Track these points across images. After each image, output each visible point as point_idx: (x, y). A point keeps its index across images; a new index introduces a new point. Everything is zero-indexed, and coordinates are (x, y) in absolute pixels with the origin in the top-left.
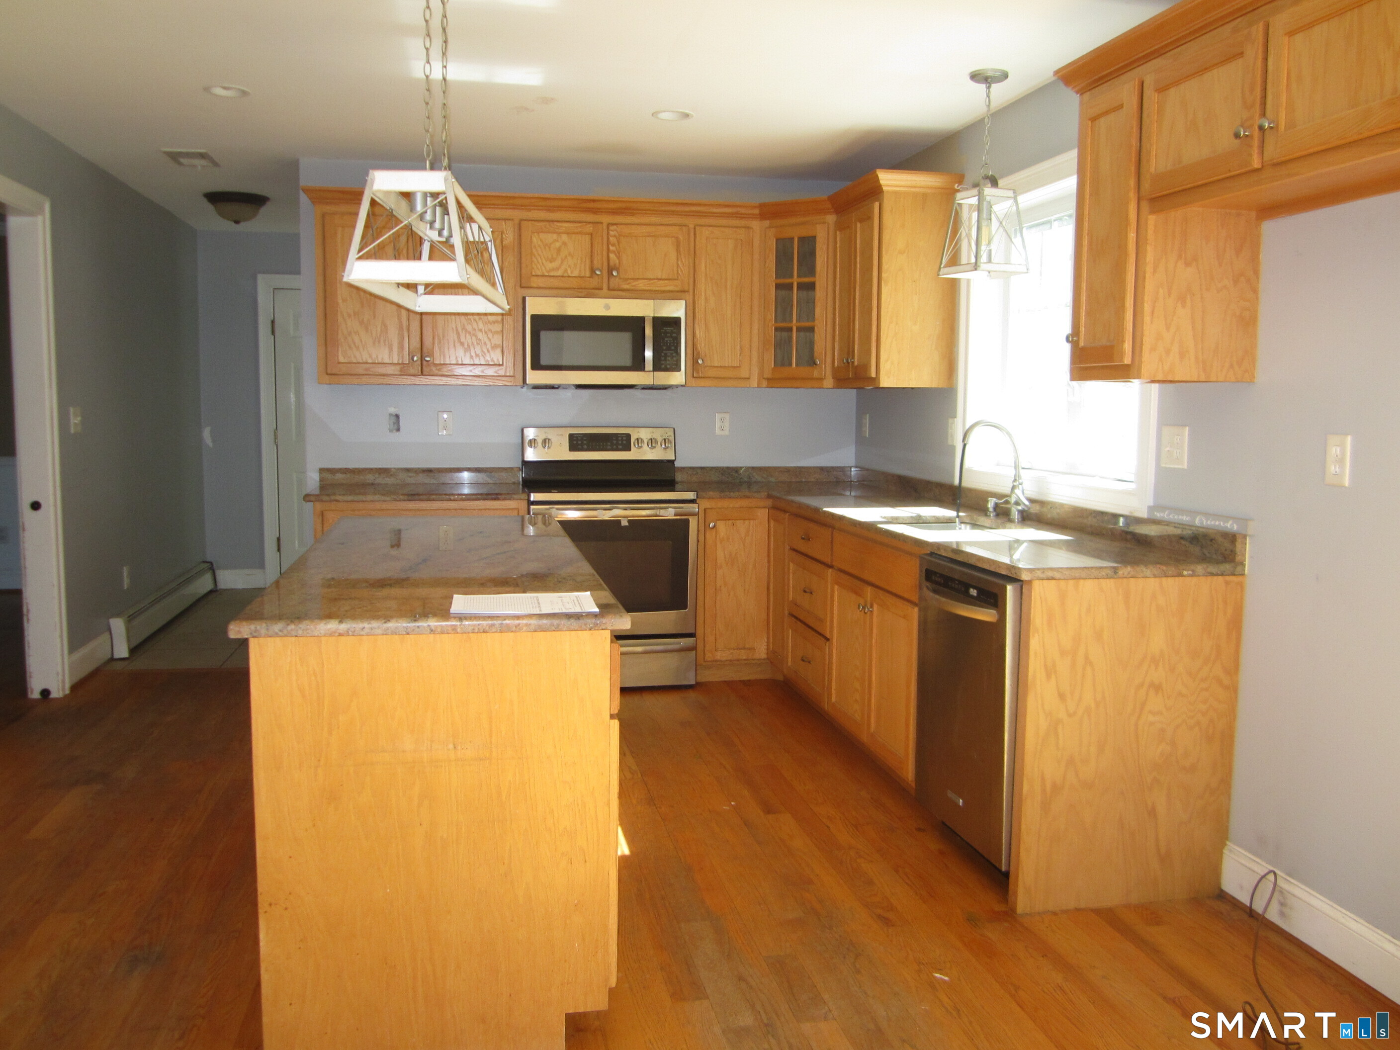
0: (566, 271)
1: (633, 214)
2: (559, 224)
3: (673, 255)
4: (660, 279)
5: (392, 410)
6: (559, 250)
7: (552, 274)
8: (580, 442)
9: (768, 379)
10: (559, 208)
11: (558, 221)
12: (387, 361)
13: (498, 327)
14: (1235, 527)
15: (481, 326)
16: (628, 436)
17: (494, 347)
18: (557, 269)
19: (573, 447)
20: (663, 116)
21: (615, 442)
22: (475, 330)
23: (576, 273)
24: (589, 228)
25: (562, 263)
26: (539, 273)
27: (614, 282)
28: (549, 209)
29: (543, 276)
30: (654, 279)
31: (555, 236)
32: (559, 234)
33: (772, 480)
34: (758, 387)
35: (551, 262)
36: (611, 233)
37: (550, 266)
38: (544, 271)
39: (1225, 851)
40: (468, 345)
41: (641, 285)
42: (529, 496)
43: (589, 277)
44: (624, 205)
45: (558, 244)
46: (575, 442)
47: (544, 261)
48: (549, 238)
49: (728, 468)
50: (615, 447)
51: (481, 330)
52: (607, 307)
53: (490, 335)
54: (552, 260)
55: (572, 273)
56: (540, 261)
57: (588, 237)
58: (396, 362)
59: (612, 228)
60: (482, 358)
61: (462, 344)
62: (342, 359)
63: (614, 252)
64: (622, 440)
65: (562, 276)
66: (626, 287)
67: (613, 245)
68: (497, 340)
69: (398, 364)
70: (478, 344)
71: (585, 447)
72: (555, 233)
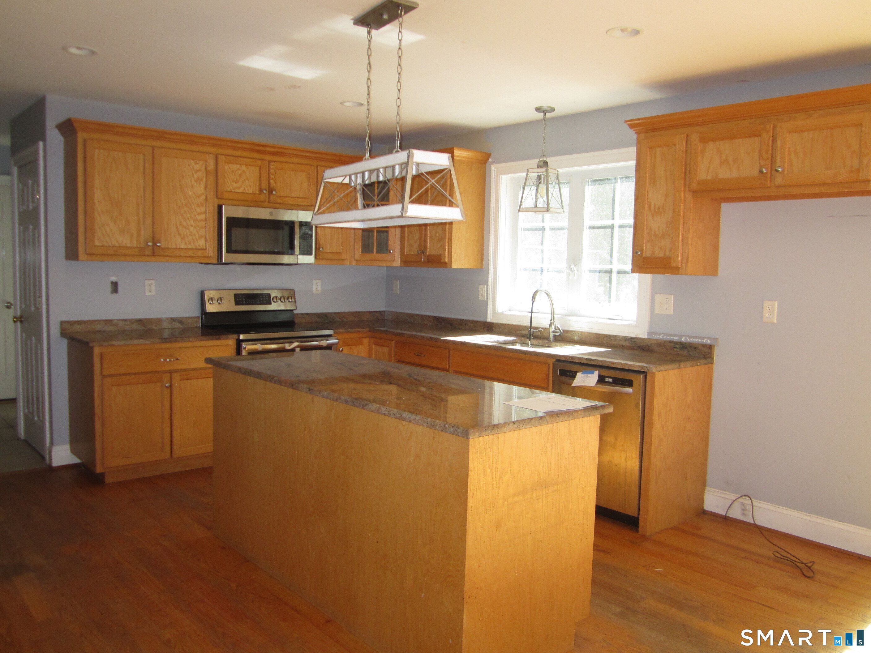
0: (245, 189)
1: (283, 156)
2: (241, 159)
3: (306, 184)
4: (299, 198)
5: (113, 279)
6: (241, 175)
7: (236, 191)
8: (241, 299)
9: (357, 260)
10: (241, 149)
11: (241, 157)
12: (129, 245)
13: (202, 224)
14: (709, 342)
15: (192, 223)
16: (269, 295)
17: (201, 237)
18: (239, 188)
19: (237, 303)
20: (347, 104)
21: (261, 299)
22: (188, 225)
23: (250, 191)
24: (259, 163)
25: (243, 183)
26: (229, 190)
27: (273, 198)
28: (234, 148)
29: (231, 192)
30: (295, 197)
31: (238, 166)
32: (241, 165)
33: (345, 320)
34: (349, 265)
35: (236, 183)
36: (272, 167)
37: (235, 185)
38: (232, 189)
39: (706, 492)
40: (184, 236)
41: (289, 201)
42: (239, 337)
43: (258, 194)
44: (279, 150)
45: (240, 172)
46: (238, 299)
47: (232, 183)
48: (235, 167)
49: (321, 313)
50: (262, 302)
51: (192, 226)
52: (271, 214)
53: (198, 229)
54: (236, 182)
55: (248, 190)
56: (229, 182)
57: (258, 168)
58: (135, 245)
59: (272, 163)
60: (192, 244)
61: (180, 234)
62: (97, 243)
63: (273, 179)
64: (266, 298)
65: (243, 193)
66: (279, 201)
67: (273, 174)
68: (202, 232)
69: (137, 247)
70: (190, 235)
71: (244, 302)
72: (238, 164)
